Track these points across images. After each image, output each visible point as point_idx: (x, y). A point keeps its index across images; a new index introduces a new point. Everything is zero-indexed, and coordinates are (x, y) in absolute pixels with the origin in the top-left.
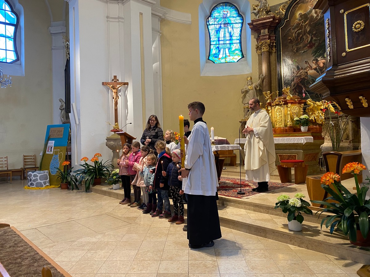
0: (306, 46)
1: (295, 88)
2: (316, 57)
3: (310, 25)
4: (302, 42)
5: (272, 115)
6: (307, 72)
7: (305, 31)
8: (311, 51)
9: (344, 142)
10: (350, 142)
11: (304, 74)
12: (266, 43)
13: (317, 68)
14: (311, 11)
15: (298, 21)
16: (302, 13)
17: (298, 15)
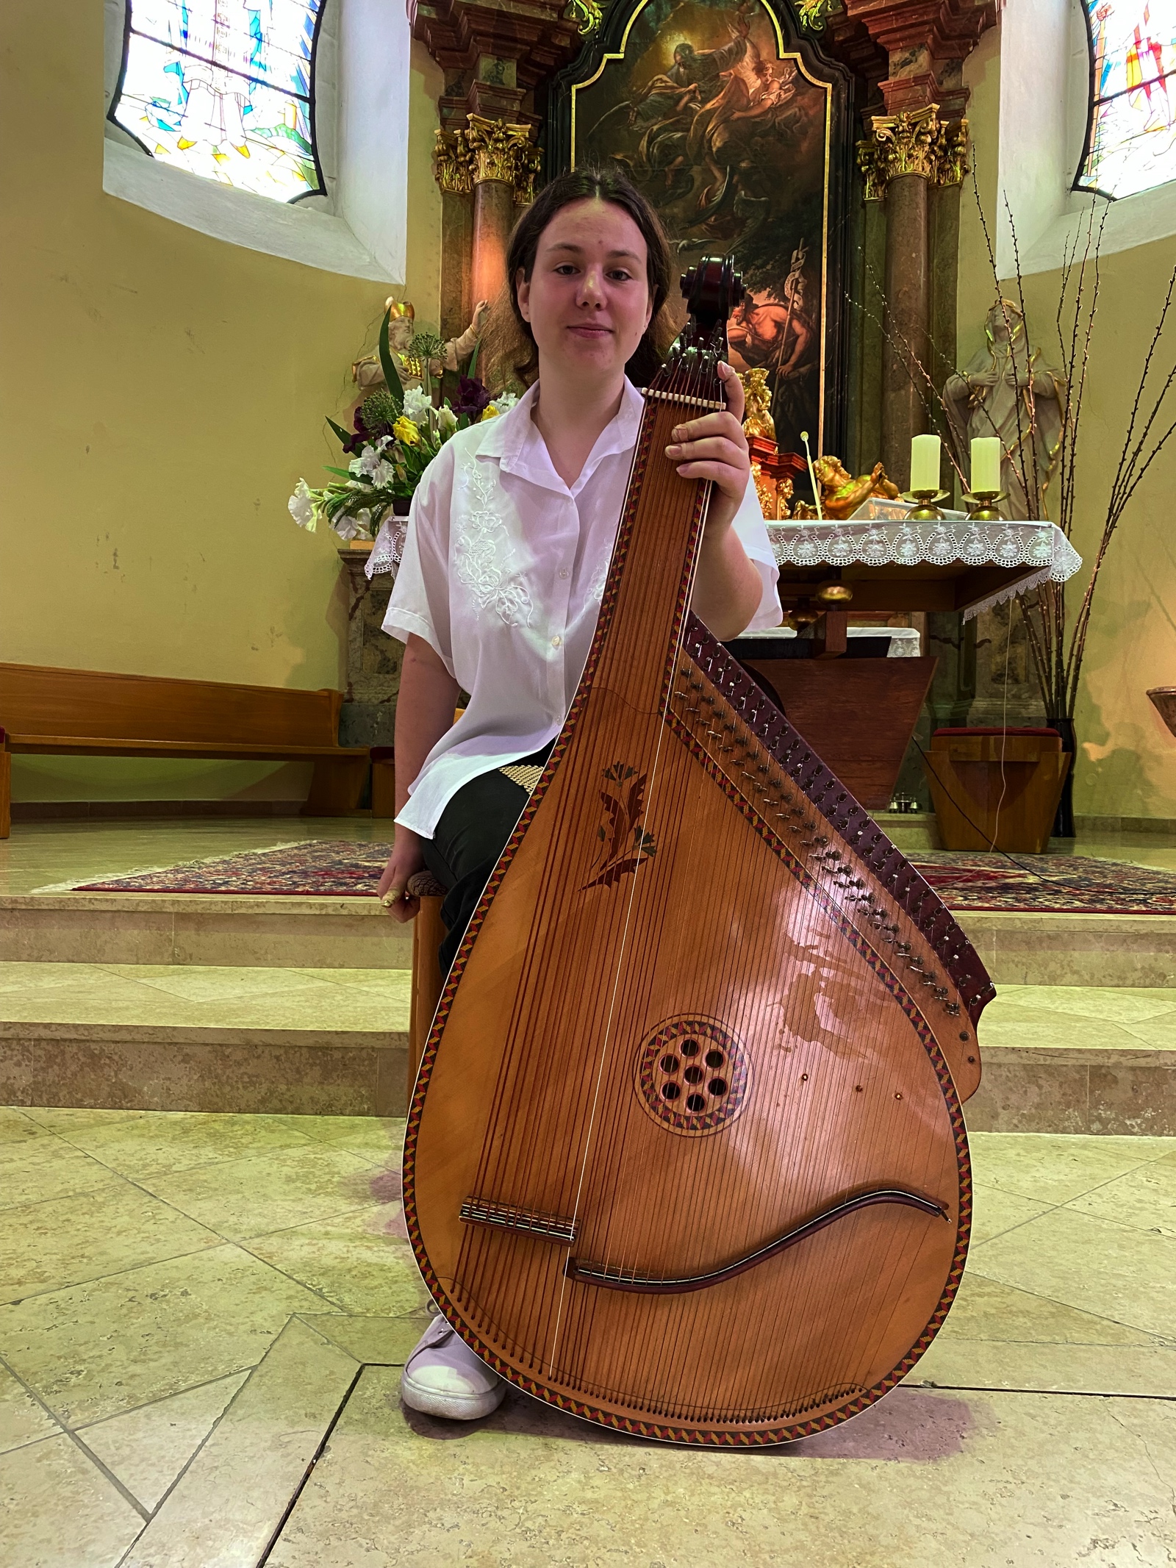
3: (726, 121)
7: (700, 146)
12: (509, 137)
13: (749, 339)
14: (738, 53)
15: (671, 83)
16: (695, 48)
17: (671, 51)
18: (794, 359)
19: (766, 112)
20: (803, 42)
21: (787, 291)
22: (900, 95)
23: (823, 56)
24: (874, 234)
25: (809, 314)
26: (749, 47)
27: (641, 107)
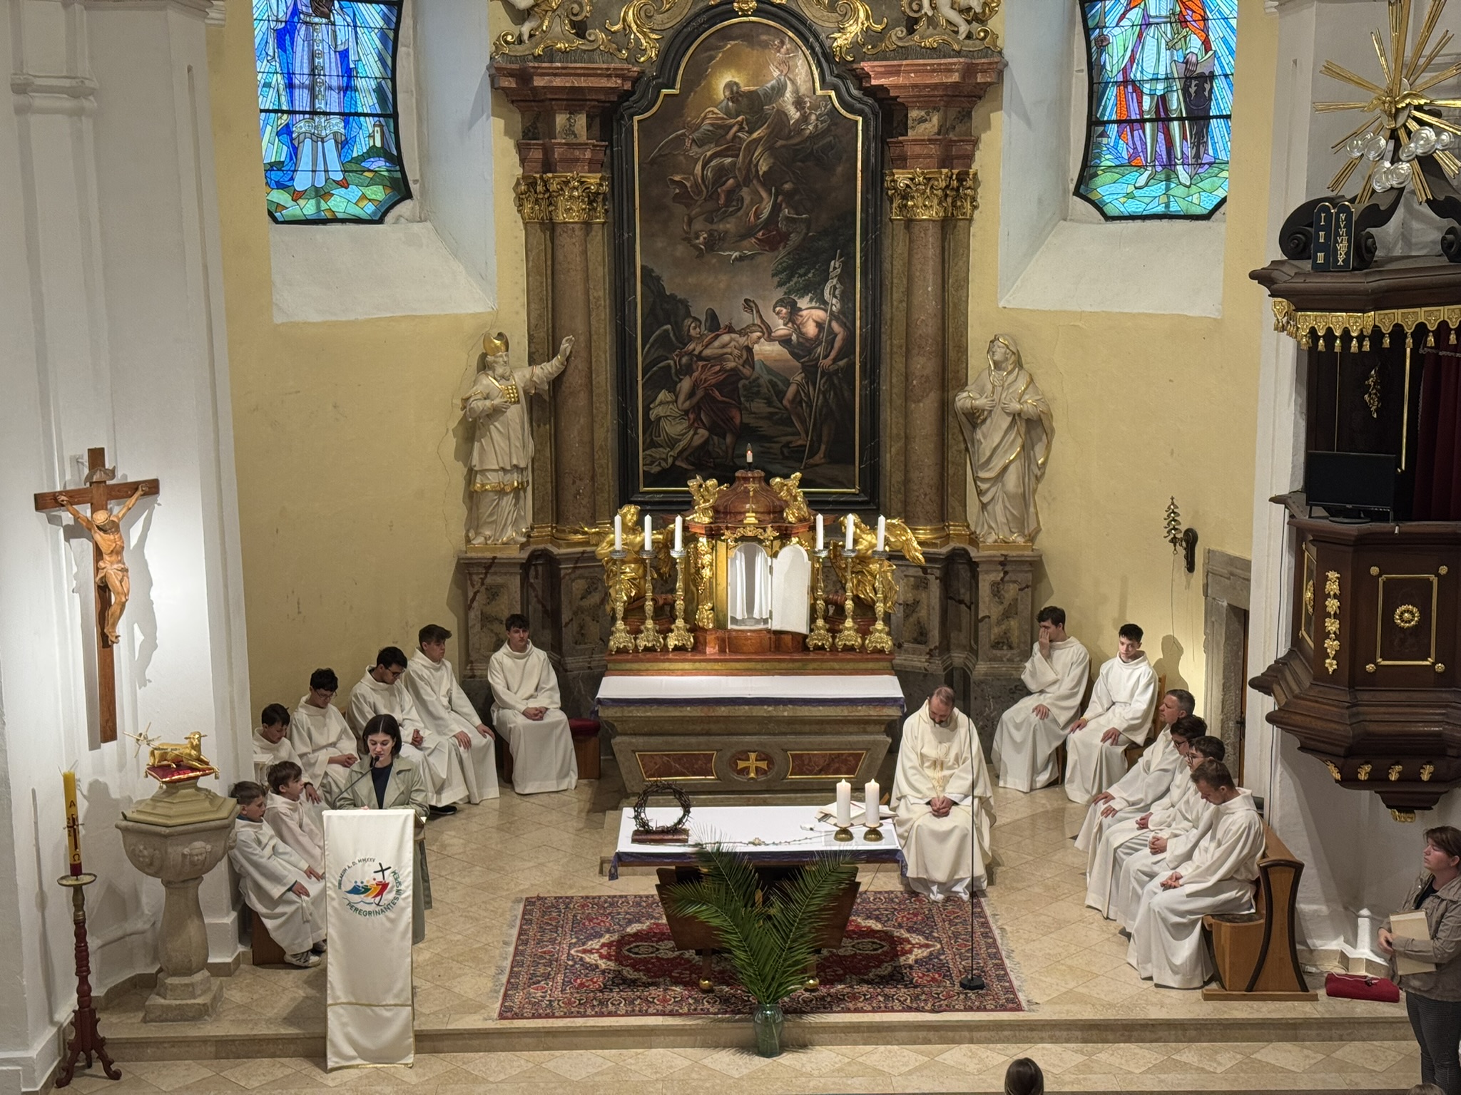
1: (697, 408)
3: (771, 149)
4: (732, 214)
5: (715, 575)
6: (749, 350)
7: (749, 170)
8: (769, 262)
9: (906, 651)
10: (930, 653)
11: (736, 352)
12: (582, 183)
14: (779, 90)
15: (721, 115)
16: (742, 85)
17: (722, 86)
18: (833, 354)
19: (806, 140)
20: (836, 80)
21: (827, 295)
22: (917, 149)
23: (855, 92)
24: (901, 248)
25: (845, 316)
26: (788, 82)
27: (696, 135)
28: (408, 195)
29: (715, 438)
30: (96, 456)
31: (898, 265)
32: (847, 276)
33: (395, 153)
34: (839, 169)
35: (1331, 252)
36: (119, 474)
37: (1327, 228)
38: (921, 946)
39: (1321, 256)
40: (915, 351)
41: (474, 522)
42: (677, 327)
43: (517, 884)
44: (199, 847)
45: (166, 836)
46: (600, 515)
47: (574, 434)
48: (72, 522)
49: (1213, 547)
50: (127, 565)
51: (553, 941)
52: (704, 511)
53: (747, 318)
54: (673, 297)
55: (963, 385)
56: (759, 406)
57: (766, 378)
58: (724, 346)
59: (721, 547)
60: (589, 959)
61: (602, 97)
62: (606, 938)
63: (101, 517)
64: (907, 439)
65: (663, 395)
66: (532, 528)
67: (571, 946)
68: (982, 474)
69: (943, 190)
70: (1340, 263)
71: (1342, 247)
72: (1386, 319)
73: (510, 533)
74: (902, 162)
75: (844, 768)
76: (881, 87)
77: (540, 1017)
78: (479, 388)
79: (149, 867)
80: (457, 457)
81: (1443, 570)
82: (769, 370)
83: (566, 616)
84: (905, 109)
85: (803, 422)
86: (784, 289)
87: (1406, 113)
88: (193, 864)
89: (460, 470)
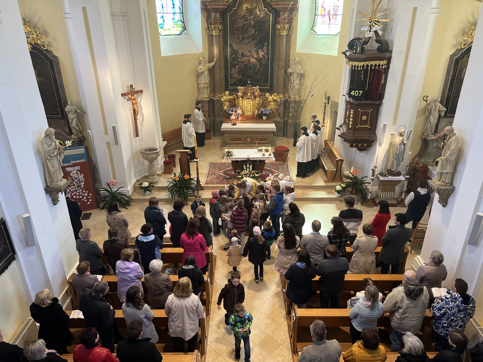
0: (249, 37)
1: (239, 72)
2: (257, 49)
3: (254, 20)
4: (247, 33)
5: (242, 105)
6: (249, 60)
7: (250, 24)
8: (253, 43)
9: (277, 118)
10: (281, 118)
11: (247, 61)
12: (218, 27)
13: (258, 58)
14: (256, 8)
15: (245, 13)
16: (248, 7)
17: (245, 7)
18: (265, 61)
19: (261, 18)
20: (267, 6)
21: (264, 50)
22: (282, 21)
23: (270, 8)
24: (278, 40)
25: (267, 54)
26: (258, 7)
27: (240, 17)
28: (185, 29)
29: (243, 77)
30: (131, 86)
31: (278, 44)
32: (268, 46)
33: (183, 21)
34: (267, 24)
35: (356, 50)
36: (135, 89)
37: (356, 46)
38: (277, 173)
39: (355, 51)
40: (280, 61)
41: (199, 93)
42: (236, 56)
43: (208, 160)
44: (154, 156)
45: (149, 154)
46: (222, 92)
47: (217, 76)
48: (128, 98)
49: (333, 100)
50: (138, 106)
51: (214, 171)
52: (241, 93)
53: (249, 54)
54: (235, 49)
55: (289, 68)
56: (251, 71)
57: (252, 66)
58: (245, 59)
59: (244, 100)
60: (220, 174)
61: (222, 10)
62: (224, 170)
63: (133, 97)
64: (278, 78)
65: (233, 69)
66: (210, 94)
67: (218, 171)
68: (292, 85)
69: (287, 29)
70: (358, 52)
71: (358, 49)
72: (365, 63)
73: (206, 96)
74: (278, 23)
75: (265, 140)
76: (275, 8)
77: (212, 184)
78: (199, 68)
79: (145, 159)
80: (196, 81)
81: (371, 110)
82: (253, 64)
83: (216, 111)
84: (280, 12)
85: (259, 74)
86: (256, 48)
87: (373, 22)
88: (153, 158)
89: (196, 84)
